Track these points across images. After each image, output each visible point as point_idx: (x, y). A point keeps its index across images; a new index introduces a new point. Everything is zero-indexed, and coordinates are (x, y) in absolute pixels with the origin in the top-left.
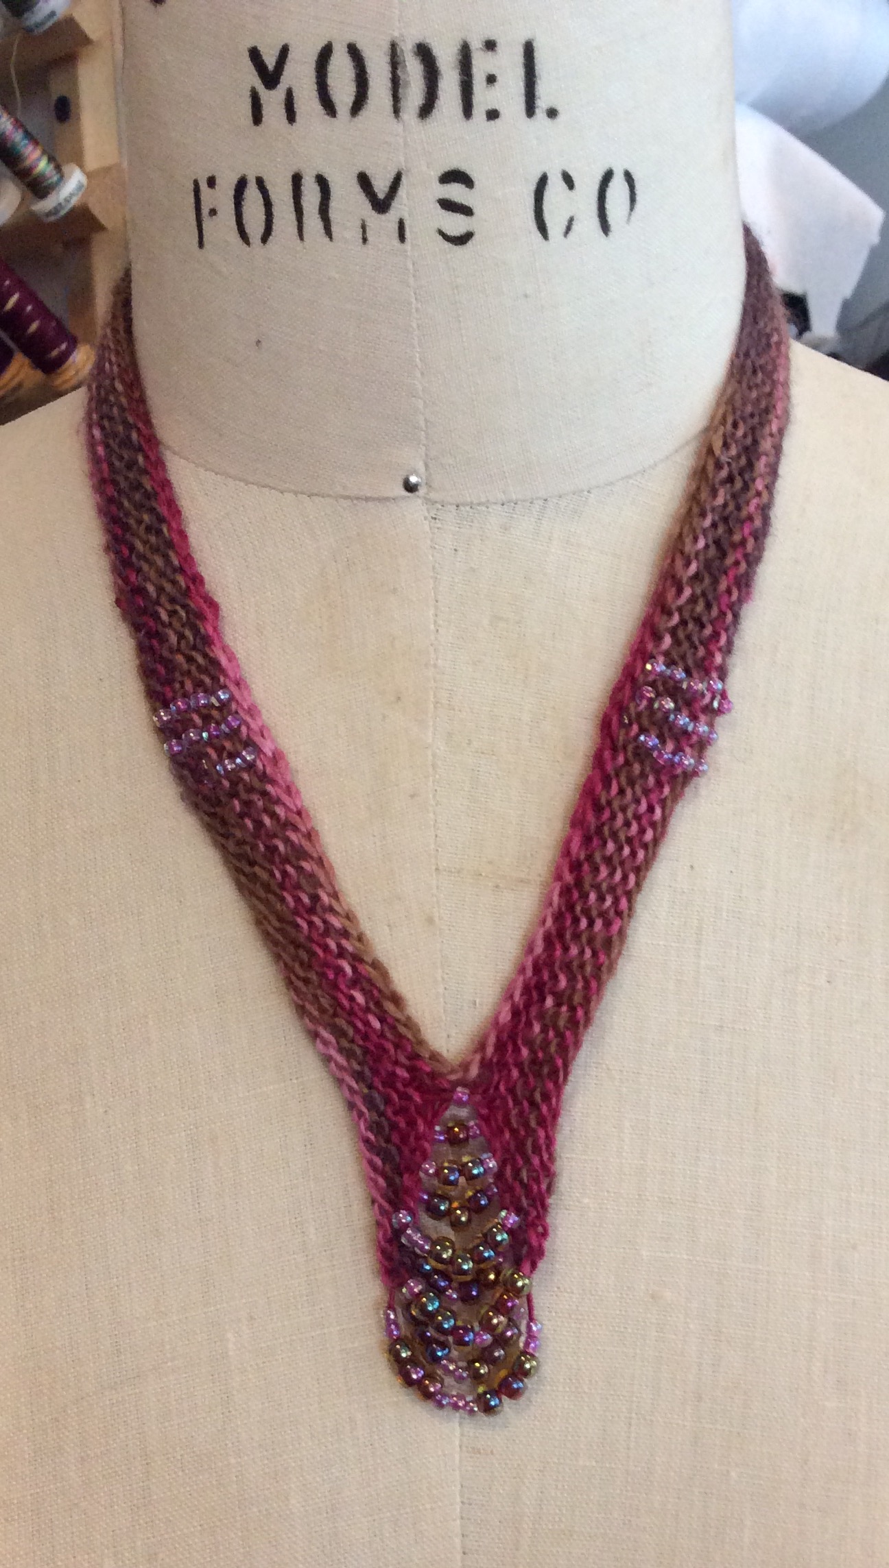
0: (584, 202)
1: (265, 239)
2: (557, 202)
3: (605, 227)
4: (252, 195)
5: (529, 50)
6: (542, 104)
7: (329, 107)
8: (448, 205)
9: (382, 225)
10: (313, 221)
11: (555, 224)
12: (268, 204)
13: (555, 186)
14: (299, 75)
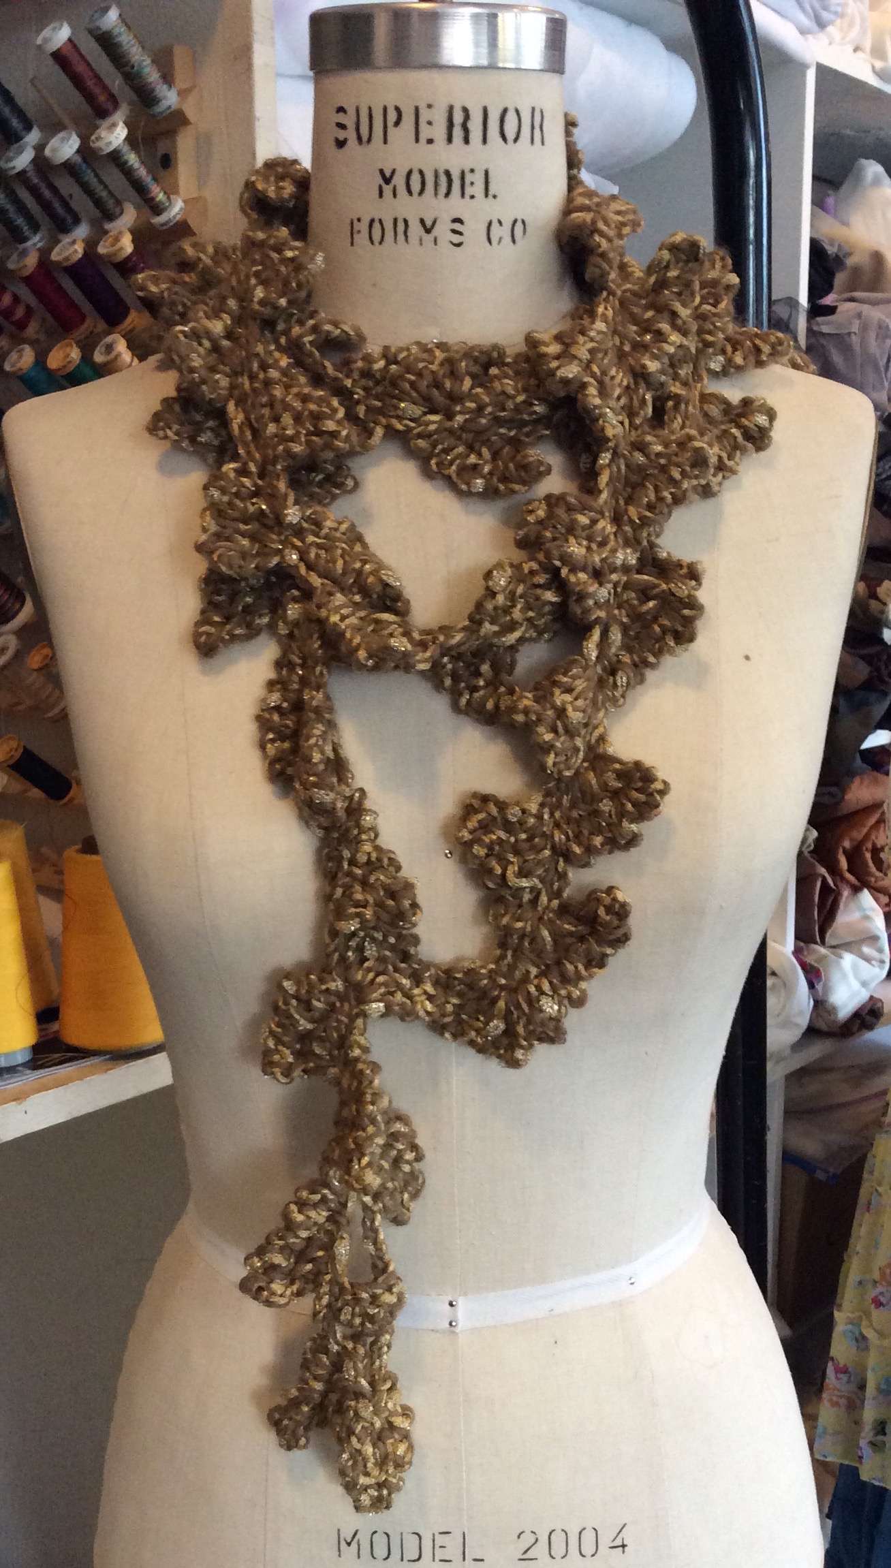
0: (505, 232)
1: (380, 243)
2: (496, 231)
3: (514, 241)
4: (377, 225)
5: (487, 173)
6: (491, 193)
7: (410, 192)
8: (454, 231)
9: (428, 239)
10: (401, 237)
11: (494, 240)
12: (383, 229)
13: (495, 225)
14: (399, 180)
